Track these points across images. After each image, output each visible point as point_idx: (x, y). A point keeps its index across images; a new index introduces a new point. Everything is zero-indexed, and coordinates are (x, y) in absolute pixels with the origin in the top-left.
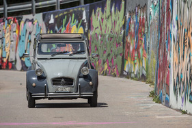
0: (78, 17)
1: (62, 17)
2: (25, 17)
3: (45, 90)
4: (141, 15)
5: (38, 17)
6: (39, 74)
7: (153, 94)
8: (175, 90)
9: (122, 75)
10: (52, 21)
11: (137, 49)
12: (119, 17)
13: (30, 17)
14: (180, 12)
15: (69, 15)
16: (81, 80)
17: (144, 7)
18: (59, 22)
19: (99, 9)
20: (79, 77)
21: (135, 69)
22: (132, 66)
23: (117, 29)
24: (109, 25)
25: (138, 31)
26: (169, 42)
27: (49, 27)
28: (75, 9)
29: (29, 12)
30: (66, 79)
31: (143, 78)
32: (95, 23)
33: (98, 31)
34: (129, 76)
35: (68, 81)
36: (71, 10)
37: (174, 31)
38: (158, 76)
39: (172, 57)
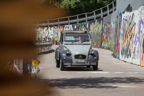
0: (85, 26)
1: (79, 26)
2: (66, 26)
3: (71, 61)
4: (109, 26)
5: (71, 26)
6: (68, 52)
7: (113, 55)
8: (122, 53)
9: (101, 48)
10: (75, 27)
11: (107, 38)
12: (100, 26)
13: (68, 26)
14: (124, 25)
15: (82, 25)
16: (90, 56)
17: (110, 23)
18: (78, 28)
19: (93, 23)
20: (89, 54)
21: (106, 46)
22: (105, 44)
23: (99, 31)
24: (97, 29)
25: (107, 32)
26: (119, 36)
27: (75, 30)
28: (84, 23)
29: (67, 24)
30: (82, 55)
31: (109, 49)
32: (91, 28)
33: (92, 31)
34: (103, 48)
35: (84, 57)
36: (83, 23)
37: (122, 32)
38: (115, 48)
39: (121, 41)
